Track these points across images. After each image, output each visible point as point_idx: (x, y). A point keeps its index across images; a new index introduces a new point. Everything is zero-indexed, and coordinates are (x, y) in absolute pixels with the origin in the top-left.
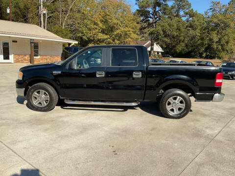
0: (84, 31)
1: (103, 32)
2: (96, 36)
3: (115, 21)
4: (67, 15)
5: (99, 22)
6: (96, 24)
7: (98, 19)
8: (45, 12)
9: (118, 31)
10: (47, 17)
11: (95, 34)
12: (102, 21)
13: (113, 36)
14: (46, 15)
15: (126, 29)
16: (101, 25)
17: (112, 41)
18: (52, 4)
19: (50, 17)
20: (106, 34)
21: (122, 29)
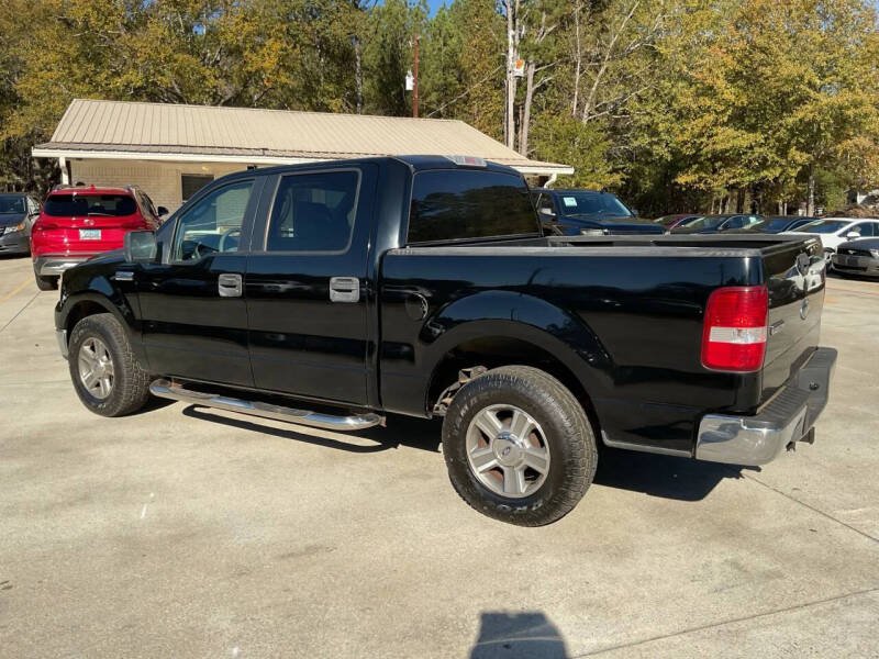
0: (661, 127)
1: (739, 118)
2: (704, 139)
3: (789, 69)
4: (602, 71)
5: (721, 83)
6: (710, 91)
7: (715, 66)
8: (520, 72)
9: (803, 113)
10: (531, 90)
11: (701, 135)
12: (733, 78)
13: (782, 133)
14: (530, 82)
15: (846, 97)
16: (729, 93)
17: (771, 156)
18: (552, 39)
19: (544, 87)
20: (752, 129)
21: (823, 99)
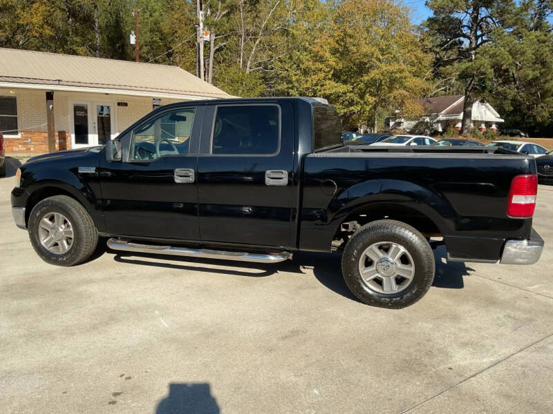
0: (294, 79)
1: (337, 76)
2: (319, 87)
3: (365, 49)
4: (257, 42)
5: (328, 55)
6: (321, 59)
7: (324, 46)
8: (207, 38)
9: (374, 74)
10: (213, 50)
11: (316, 85)
12: (334, 52)
13: (362, 85)
14: (212, 45)
15: (394, 67)
16: (332, 61)
17: (356, 98)
18: (225, 19)
19: (220, 50)
20: (345, 82)
21: (384, 67)
